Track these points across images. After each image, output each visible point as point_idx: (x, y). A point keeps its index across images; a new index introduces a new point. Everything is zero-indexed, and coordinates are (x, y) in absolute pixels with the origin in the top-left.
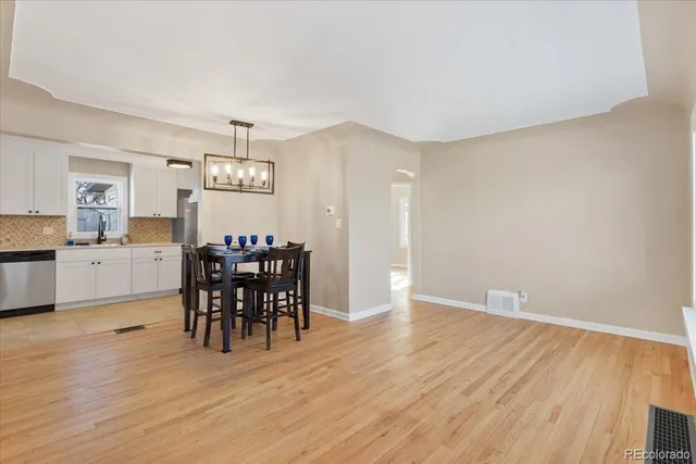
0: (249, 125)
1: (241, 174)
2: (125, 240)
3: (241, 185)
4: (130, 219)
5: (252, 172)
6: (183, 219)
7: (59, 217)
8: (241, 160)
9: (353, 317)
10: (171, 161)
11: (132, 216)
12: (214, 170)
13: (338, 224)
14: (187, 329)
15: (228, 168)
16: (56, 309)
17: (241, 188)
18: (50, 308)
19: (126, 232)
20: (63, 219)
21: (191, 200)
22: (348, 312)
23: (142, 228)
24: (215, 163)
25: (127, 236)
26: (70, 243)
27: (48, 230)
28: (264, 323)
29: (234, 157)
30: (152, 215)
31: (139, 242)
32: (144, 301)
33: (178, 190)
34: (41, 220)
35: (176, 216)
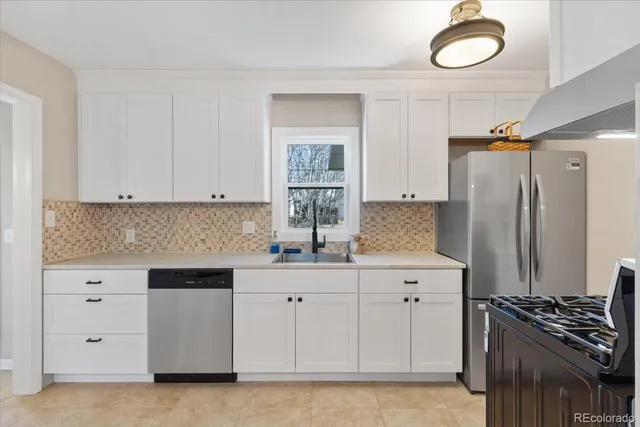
4: (365, 206)
6: (464, 205)
11: (365, 200)
19: (357, 232)
23: (382, 220)
26: (276, 250)
27: (249, 227)
30: (399, 198)
31: (378, 249)
32: (385, 395)
33: (450, 140)
34: (240, 210)
35: (445, 198)
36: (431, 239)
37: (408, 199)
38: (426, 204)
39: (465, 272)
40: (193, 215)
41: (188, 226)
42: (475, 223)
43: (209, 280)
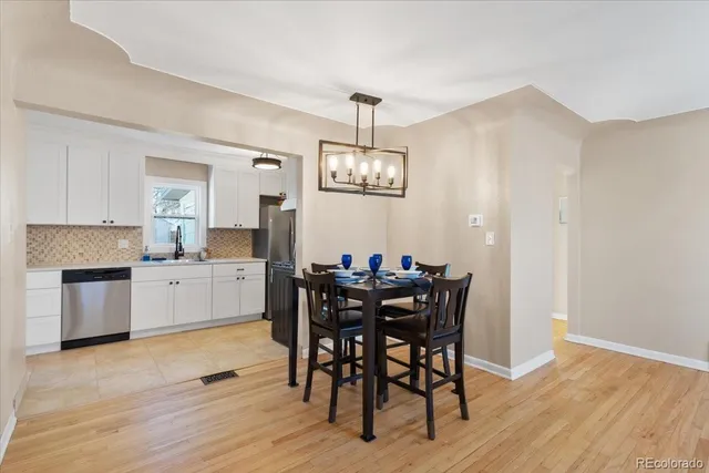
0: (374, 101)
1: (364, 169)
2: (204, 255)
3: (364, 185)
4: (209, 230)
5: (378, 165)
6: (266, 231)
7: (134, 228)
8: (365, 149)
9: (517, 372)
10: (257, 161)
11: (212, 226)
12: (333, 163)
13: (490, 239)
14: (293, 383)
15: (350, 160)
16: (131, 337)
17: (364, 188)
18: (124, 337)
19: (205, 246)
20: (139, 230)
21: (285, 206)
22: (509, 367)
23: (221, 239)
24: (332, 153)
25: (206, 250)
26: (146, 258)
27: (124, 243)
28: (421, 393)
29: (356, 146)
30: (233, 226)
31: (219, 256)
32: (224, 328)
33: (261, 196)
34: (116, 231)
35: (257, 227)
36: (249, 250)
37: (238, 227)
38: (246, 230)
39: (267, 263)
40: (71, 235)
41: (66, 243)
42: (272, 242)
43: (113, 275)
